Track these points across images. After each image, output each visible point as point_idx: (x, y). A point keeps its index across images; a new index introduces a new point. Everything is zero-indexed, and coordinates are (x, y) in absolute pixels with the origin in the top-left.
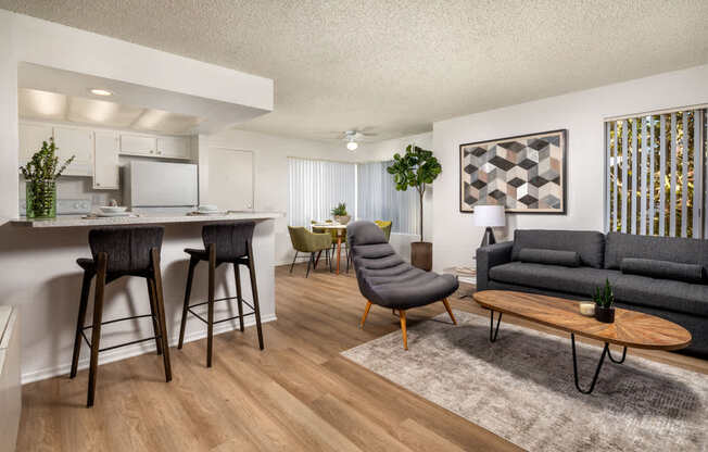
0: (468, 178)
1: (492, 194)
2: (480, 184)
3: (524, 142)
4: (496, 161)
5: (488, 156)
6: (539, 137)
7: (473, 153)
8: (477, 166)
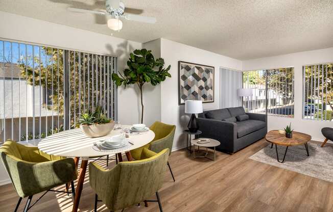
0: (182, 83)
1: (193, 93)
2: (188, 87)
3: (203, 68)
4: (194, 75)
5: (191, 72)
6: (208, 68)
7: (185, 68)
8: (187, 76)
